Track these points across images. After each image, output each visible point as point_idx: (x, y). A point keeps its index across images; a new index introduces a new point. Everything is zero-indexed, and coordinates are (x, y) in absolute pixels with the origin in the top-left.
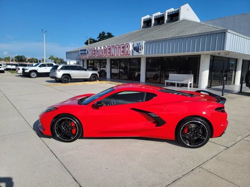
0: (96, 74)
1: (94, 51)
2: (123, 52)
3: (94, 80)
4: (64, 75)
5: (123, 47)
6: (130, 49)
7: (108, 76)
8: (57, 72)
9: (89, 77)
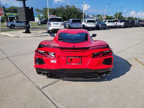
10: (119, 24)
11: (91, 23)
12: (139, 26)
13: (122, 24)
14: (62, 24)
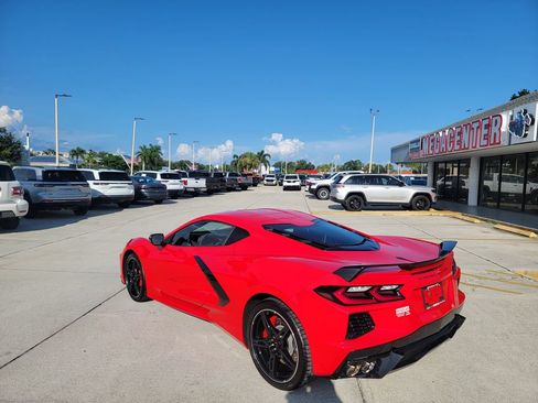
0: (427, 195)
1: (433, 141)
2: (487, 137)
3: (420, 209)
4: (350, 194)
5: (488, 126)
6: (503, 130)
7: (472, 199)
8: (339, 189)
9: (407, 200)
10: (192, 183)
11: (119, 183)
12: (234, 190)
13: (202, 183)
14: (16, 191)
